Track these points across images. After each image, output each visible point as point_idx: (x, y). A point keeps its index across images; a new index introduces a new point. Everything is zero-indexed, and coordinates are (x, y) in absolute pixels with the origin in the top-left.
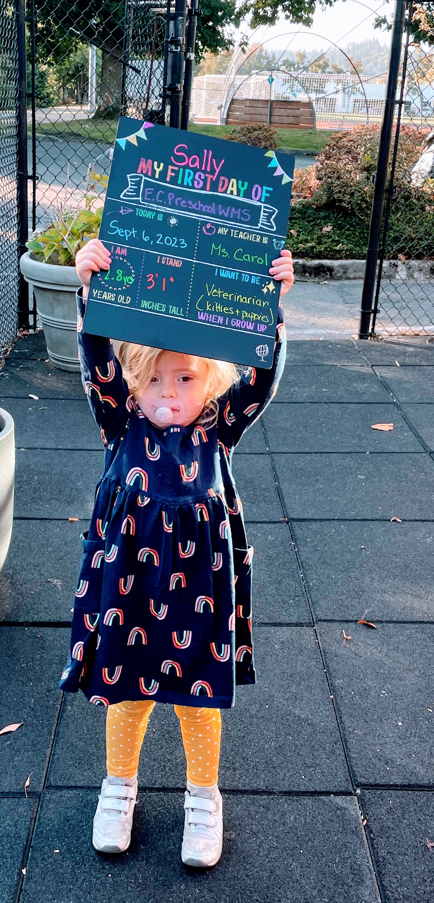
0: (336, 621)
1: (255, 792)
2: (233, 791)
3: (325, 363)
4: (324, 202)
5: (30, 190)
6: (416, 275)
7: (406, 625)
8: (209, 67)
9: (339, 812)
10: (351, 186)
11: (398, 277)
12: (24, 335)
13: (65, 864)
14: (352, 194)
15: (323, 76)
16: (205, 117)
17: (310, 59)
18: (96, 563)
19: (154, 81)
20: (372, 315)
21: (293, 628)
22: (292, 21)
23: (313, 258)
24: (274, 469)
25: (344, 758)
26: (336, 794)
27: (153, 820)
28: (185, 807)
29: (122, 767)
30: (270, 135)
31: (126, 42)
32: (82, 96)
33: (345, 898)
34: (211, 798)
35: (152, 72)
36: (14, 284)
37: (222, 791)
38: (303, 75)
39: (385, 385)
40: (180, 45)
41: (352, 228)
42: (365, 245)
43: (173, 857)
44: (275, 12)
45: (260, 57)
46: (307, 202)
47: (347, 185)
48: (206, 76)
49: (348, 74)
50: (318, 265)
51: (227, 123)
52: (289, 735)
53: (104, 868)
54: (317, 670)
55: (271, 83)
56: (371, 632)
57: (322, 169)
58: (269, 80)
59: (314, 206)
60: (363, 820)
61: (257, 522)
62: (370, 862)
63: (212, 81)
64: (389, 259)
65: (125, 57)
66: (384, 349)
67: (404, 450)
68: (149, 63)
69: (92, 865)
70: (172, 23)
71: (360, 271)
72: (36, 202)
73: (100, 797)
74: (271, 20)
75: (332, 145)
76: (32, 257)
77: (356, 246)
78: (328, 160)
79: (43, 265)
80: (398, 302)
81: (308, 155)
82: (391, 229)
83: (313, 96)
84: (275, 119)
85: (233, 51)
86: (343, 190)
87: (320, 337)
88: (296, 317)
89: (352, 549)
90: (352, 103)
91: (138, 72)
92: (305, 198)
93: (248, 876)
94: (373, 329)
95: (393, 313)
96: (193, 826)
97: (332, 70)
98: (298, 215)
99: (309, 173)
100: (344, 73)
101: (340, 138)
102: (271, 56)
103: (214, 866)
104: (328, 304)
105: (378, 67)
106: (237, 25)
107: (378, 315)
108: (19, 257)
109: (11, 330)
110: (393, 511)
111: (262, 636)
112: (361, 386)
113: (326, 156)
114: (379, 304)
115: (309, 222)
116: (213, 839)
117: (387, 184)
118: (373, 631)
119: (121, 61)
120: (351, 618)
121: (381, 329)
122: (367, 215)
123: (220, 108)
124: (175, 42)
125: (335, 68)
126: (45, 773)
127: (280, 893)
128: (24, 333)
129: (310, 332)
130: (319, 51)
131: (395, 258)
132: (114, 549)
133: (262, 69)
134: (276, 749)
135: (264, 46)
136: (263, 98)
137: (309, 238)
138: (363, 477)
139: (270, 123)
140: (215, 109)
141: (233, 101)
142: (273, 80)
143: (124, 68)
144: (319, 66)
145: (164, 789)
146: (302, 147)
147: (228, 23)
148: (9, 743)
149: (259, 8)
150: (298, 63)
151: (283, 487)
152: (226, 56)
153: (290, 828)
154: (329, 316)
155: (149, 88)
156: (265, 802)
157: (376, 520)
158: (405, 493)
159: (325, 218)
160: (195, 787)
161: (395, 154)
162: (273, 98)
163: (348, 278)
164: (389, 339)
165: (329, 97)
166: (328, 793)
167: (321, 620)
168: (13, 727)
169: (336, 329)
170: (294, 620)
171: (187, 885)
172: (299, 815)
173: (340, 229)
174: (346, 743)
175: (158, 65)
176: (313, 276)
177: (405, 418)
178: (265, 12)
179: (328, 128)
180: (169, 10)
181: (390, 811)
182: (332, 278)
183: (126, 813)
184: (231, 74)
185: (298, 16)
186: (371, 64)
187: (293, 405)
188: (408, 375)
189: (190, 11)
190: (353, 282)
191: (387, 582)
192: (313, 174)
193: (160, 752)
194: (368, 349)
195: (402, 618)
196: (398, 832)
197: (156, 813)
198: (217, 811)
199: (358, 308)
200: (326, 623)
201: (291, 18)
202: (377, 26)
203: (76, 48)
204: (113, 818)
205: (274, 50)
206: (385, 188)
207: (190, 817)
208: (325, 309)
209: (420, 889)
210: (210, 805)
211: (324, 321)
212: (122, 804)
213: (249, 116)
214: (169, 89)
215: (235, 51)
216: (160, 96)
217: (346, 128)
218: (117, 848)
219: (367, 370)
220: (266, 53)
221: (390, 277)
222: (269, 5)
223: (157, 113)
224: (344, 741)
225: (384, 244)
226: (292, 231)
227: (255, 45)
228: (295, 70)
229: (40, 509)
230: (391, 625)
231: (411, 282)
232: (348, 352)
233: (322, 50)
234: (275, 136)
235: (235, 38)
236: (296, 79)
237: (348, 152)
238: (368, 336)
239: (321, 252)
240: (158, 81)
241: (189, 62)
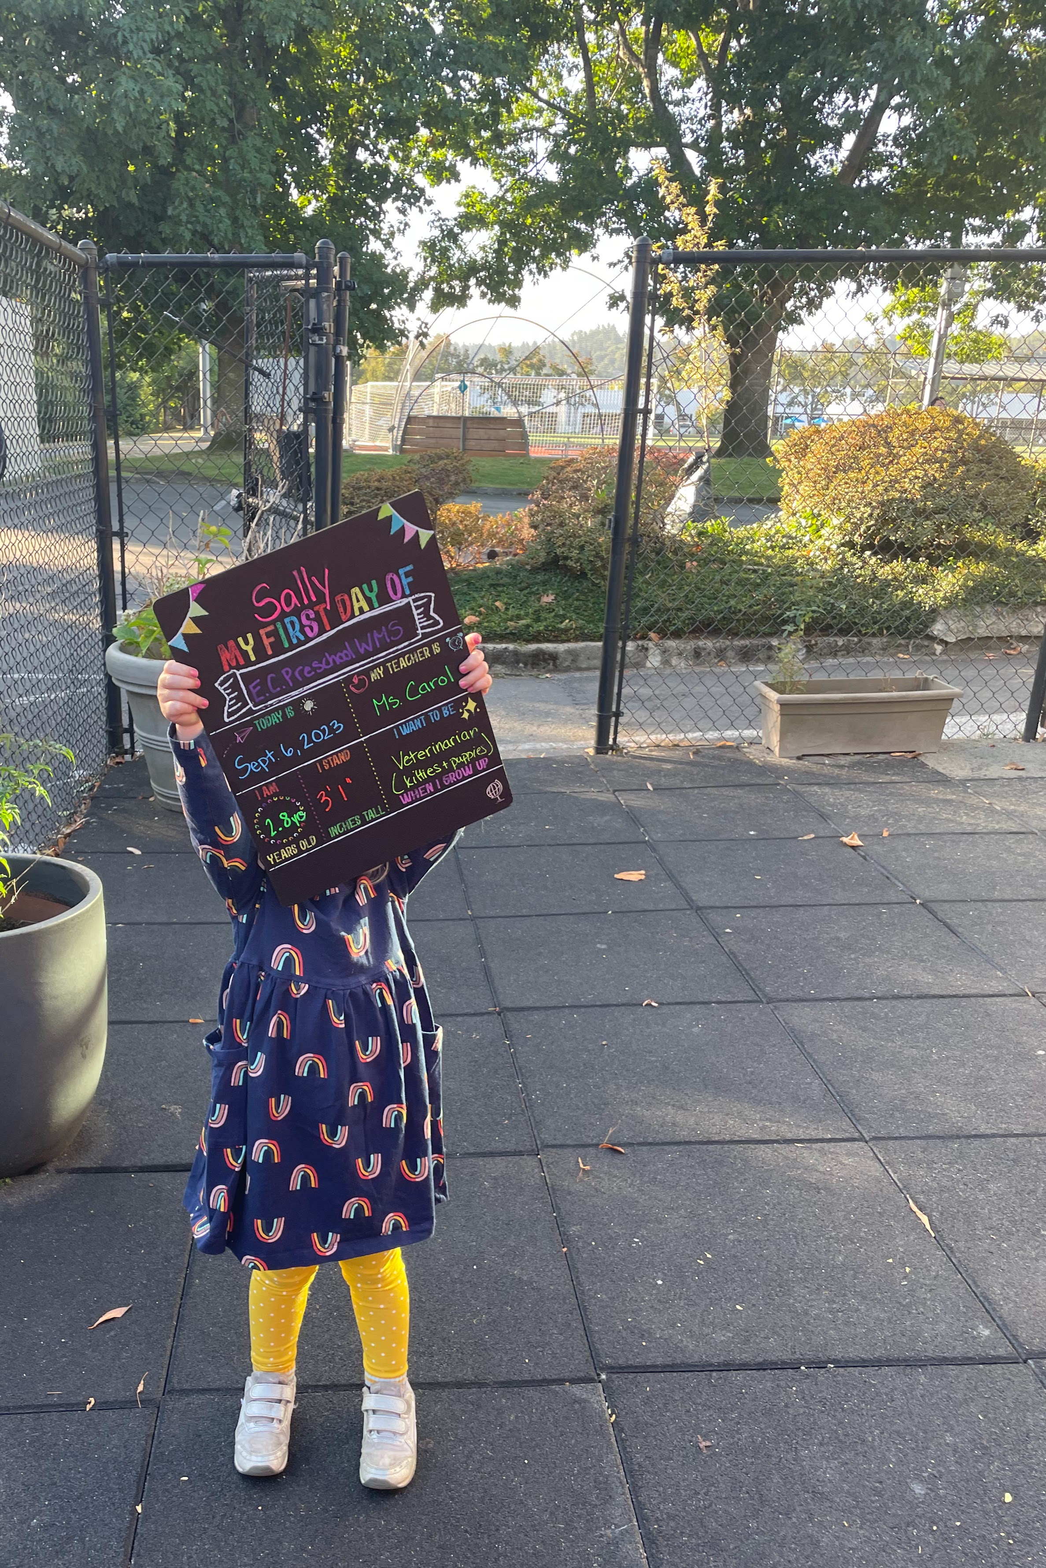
0: (569, 1146)
1: (460, 1385)
2: (430, 1384)
3: (548, 789)
4: (542, 560)
5: (116, 555)
6: (674, 662)
7: (666, 1148)
8: (374, 371)
9: (577, 1406)
10: (580, 537)
11: (648, 665)
12: (118, 763)
13: (196, 1495)
14: (582, 548)
15: (539, 380)
16: (371, 444)
17: (518, 355)
18: (236, 1079)
19: (291, 389)
20: (613, 719)
21: (510, 1158)
22: (490, 301)
23: (528, 641)
24: (479, 940)
25: (583, 1333)
26: (574, 1381)
27: (319, 1429)
28: (363, 1408)
29: (275, 1358)
30: (463, 465)
31: (248, 331)
32: (192, 417)
33: (587, 1521)
34: (400, 1395)
35: (286, 375)
36: (99, 689)
37: (414, 1385)
38: (509, 379)
39: (633, 817)
40: (326, 334)
41: (582, 597)
42: (600, 620)
43: (348, 1479)
44: (466, 288)
45: (447, 354)
46: (518, 561)
47: (574, 535)
48: (369, 384)
49: (574, 376)
50: (537, 650)
51: (402, 451)
52: (506, 1303)
53: (251, 1498)
54: (543, 1214)
55: (463, 392)
56: (617, 1160)
57: (538, 512)
58: (460, 387)
59: (528, 567)
60: (611, 1416)
61: (457, 1015)
62: (622, 1471)
63: (379, 391)
64: (635, 639)
65: (247, 354)
66: (631, 767)
67: (661, 906)
68: (282, 361)
69: (234, 1495)
70: (312, 303)
71: (595, 658)
72: (127, 570)
73: (243, 1402)
74: (461, 300)
75: (551, 478)
76: (123, 649)
77: (589, 622)
78: (546, 499)
79: (140, 661)
80: (649, 699)
81: (520, 494)
82: (638, 596)
83: (524, 409)
84: (471, 444)
85: (407, 347)
86: (568, 542)
87: (541, 753)
88: (507, 726)
89: (590, 1047)
90: (579, 419)
91: (267, 375)
92: (515, 555)
93: (452, 1499)
94: (615, 739)
95: (642, 715)
96: (375, 1435)
97: (550, 371)
98: (506, 580)
99: (520, 520)
100: (568, 375)
101: (563, 468)
102: (462, 352)
103: (405, 1487)
104: (551, 707)
105: (616, 365)
106: (412, 308)
107: (621, 720)
108: (105, 651)
109: (98, 756)
110: (646, 992)
111: (466, 1171)
112: (599, 821)
113: (542, 494)
114: (622, 705)
115: (521, 590)
116: (404, 1450)
117: (630, 531)
118: (621, 1158)
119: (240, 360)
120: (590, 1141)
121: (626, 739)
122: (604, 578)
123: (391, 429)
124: (318, 330)
125: (554, 368)
126: (165, 1373)
127: (498, 1520)
128: (118, 760)
129: (527, 746)
130: (531, 344)
131: (644, 637)
132: (261, 1058)
133: (449, 373)
134: (489, 1324)
135: (453, 339)
136: (454, 415)
137: (522, 613)
138: (604, 947)
139: (464, 449)
140: (384, 432)
141: (410, 420)
142: (466, 387)
143: (247, 370)
144: (532, 366)
145: (335, 1387)
146: (510, 484)
147: (399, 305)
148: (112, 1333)
149: (442, 282)
150: (501, 362)
151: (492, 965)
152: (397, 355)
153: (510, 1430)
154: (553, 723)
155: (283, 400)
156: (474, 1397)
157: (623, 1005)
158: (663, 967)
159: (544, 583)
160: (377, 1379)
161: (639, 488)
162: (467, 414)
163: (579, 669)
164: (639, 753)
165: (547, 410)
166: (561, 1381)
167: (548, 1146)
168: (117, 1313)
169: (564, 741)
170: (510, 1147)
171: (368, 1515)
172: (522, 1412)
173: (565, 599)
174: (585, 1311)
175: (295, 365)
176: (529, 666)
177: (661, 862)
178: (451, 287)
179: (546, 455)
180: (307, 283)
181: (647, 1401)
182: (556, 669)
183: (280, 1421)
184: (405, 380)
185: (498, 293)
186: (606, 361)
187: (503, 850)
188: (662, 803)
189: (338, 284)
190: (586, 674)
191: (640, 1090)
192: (526, 520)
193: (327, 1336)
194: (609, 767)
195: (661, 1137)
196: (658, 1428)
197: (322, 1420)
198: (408, 1411)
199: (594, 711)
200: (554, 1150)
201: (489, 296)
202: (611, 306)
203: (180, 346)
204: (262, 1429)
205: (467, 344)
206: (627, 537)
207: (370, 1423)
208: (548, 714)
209: (691, 1505)
210: (399, 1405)
211: (547, 730)
212: (274, 1409)
213: (433, 441)
214: (313, 399)
215: (411, 347)
216: (300, 410)
217: (572, 454)
218: (268, 1468)
219: (607, 797)
220: (455, 349)
221: (639, 665)
222: (457, 278)
223: (296, 435)
224: (582, 1309)
225: (627, 619)
226: (497, 604)
227: (438, 336)
228: (497, 372)
229: (147, 1009)
230: (644, 1148)
231: (668, 671)
232: (580, 772)
233: (535, 343)
234: (470, 468)
235: (408, 326)
236: (499, 385)
237: (575, 487)
238: (608, 750)
239: (539, 632)
240: (297, 388)
241: (339, 359)
